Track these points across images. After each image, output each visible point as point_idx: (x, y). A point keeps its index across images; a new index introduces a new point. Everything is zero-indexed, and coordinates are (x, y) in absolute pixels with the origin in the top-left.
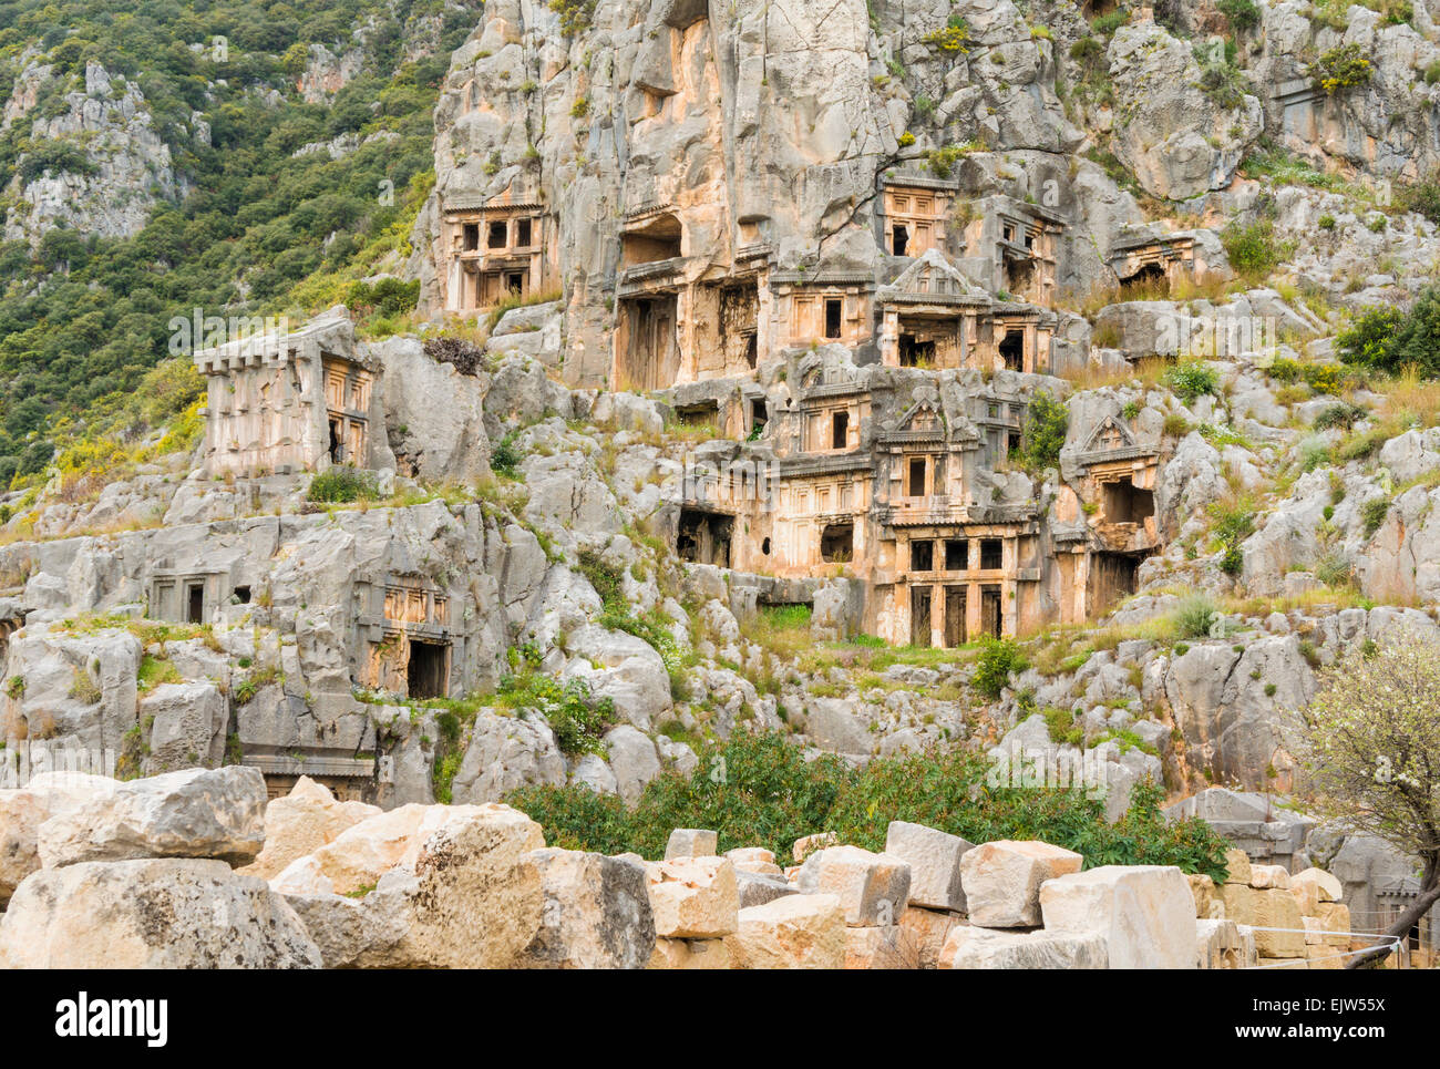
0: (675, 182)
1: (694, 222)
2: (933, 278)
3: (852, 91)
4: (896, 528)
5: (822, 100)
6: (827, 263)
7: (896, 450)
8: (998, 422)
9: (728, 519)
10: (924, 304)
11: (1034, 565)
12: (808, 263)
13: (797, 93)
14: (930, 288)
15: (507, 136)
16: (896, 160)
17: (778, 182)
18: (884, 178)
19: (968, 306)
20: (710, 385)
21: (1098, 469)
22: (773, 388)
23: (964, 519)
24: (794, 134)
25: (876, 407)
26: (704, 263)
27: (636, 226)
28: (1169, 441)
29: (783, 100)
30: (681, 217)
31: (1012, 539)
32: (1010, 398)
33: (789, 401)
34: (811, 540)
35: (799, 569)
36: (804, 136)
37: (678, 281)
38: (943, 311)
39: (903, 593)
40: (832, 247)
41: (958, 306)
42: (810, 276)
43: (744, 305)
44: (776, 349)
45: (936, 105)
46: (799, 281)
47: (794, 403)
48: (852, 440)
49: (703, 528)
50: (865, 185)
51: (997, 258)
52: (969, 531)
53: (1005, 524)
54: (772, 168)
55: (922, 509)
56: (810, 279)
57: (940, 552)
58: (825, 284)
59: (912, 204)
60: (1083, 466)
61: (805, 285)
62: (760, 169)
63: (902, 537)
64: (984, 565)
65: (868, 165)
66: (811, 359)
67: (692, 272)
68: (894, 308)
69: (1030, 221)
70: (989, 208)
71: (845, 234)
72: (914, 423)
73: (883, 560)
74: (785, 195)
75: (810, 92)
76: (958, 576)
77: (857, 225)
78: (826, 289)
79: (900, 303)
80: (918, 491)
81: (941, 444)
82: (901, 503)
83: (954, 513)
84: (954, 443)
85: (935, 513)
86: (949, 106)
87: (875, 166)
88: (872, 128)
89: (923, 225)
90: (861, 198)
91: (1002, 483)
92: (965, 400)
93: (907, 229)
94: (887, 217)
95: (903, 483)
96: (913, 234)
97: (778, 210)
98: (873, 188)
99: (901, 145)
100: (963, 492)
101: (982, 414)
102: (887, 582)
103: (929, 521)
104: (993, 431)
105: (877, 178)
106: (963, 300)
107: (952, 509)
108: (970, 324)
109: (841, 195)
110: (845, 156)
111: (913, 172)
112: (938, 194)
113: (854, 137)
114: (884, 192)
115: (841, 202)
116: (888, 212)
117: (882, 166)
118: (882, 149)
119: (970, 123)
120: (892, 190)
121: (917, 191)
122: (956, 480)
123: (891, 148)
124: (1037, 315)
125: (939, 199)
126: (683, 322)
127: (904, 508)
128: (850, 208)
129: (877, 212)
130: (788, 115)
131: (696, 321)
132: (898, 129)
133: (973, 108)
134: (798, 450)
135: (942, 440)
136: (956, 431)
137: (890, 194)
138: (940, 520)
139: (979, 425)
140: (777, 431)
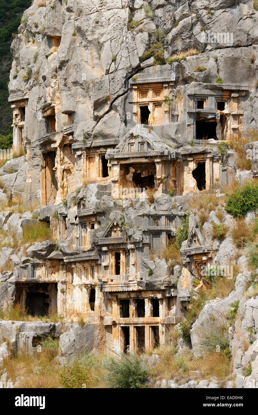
0: (52, 90)
2: (137, 143)
3: (117, 33)
4: (112, 293)
5: (101, 41)
6: (95, 137)
7: (104, 249)
8: (158, 228)
9: (55, 284)
10: (133, 158)
11: (175, 314)
12: (88, 136)
13: (90, 38)
14: (135, 148)
15: (36, 58)
16: (138, 69)
17: (80, 90)
18: (131, 81)
19: (156, 157)
20: (48, 209)
21: (195, 258)
23: (136, 288)
24: (90, 61)
25: (99, 223)
27: (46, 114)
28: (217, 243)
29: (84, 43)
30: (56, 109)
31: (162, 299)
32: (166, 213)
36: (96, 61)
37: (53, 146)
38: (144, 160)
39: (117, 330)
40: (100, 126)
41: (151, 157)
42: (89, 144)
45: (168, 32)
46: (83, 147)
50: (118, 87)
52: (144, 295)
53: (156, 291)
54: (75, 83)
55: (118, 283)
56: (88, 146)
57: (132, 308)
59: (150, 93)
61: (88, 149)
62: (70, 84)
63: (114, 298)
64: (152, 314)
65: (121, 75)
66: (81, 194)
69: (218, 93)
71: (106, 118)
72: (113, 233)
74: (85, 97)
75: (96, 36)
77: (113, 112)
78: (99, 149)
79: (119, 159)
80: (118, 272)
81: (126, 244)
82: (108, 279)
83: (131, 285)
84: (131, 243)
85: (123, 285)
86: (175, 31)
87: (125, 75)
88: (125, 53)
89: (157, 104)
90: (116, 96)
91: (153, 267)
92: (135, 218)
93: (149, 108)
94: (134, 103)
95: (110, 267)
96: (154, 110)
97: (80, 106)
98: (123, 89)
99: (142, 60)
100: (136, 272)
101: (146, 225)
102: (109, 324)
103: (120, 290)
104: (157, 234)
105: (126, 82)
106: (153, 154)
107: (131, 282)
108: (158, 167)
109: (101, 97)
110: (108, 72)
111: (149, 75)
112: (164, 86)
113: (114, 60)
114: (131, 89)
115: (101, 100)
116: (135, 100)
117: (130, 75)
118: (129, 65)
119: (190, 38)
120: (136, 87)
121: (153, 86)
122: (134, 265)
123: (136, 62)
124: (210, 153)
125: (166, 87)
126: (56, 168)
127: (110, 282)
128: (109, 102)
129: (128, 101)
130: (87, 51)
131: (63, 167)
132: (141, 50)
133: (191, 29)
134: (78, 246)
135: (125, 242)
136: (130, 237)
137: (135, 89)
138: (126, 289)
139: (144, 232)
140: (72, 235)
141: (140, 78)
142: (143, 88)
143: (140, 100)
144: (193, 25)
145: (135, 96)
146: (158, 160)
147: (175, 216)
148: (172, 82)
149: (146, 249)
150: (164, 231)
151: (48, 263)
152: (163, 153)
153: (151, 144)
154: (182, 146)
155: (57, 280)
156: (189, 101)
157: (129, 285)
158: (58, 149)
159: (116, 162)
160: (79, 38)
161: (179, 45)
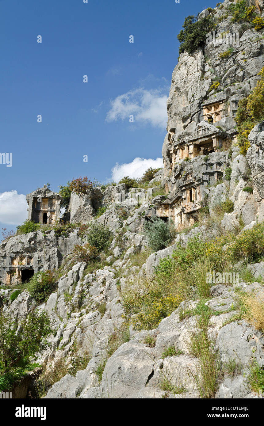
2: (202, 130)
3: (195, 83)
5: (187, 90)
6: (183, 136)
7: (183, 188)
8: (212, 171)
12: (180, 137)
13: (182, 91)
14: (201, 133)
16: (206, 98)
17: (177, 117)
18: (202, 105)
24: (183, 103)
29: (180, 94)
32: (217, 162)
38: (206, 139)
40: (185, 131)
42: (181, 141)
45: (222, 76)
46: (178, 144)
50: (195, 108)
51: (232, 116)
54: (175, 114)
55: (191, 206)
59: (213, 108)
61: (181, 144)
62: (172, 115)
65: (196, 102)
70: (230, 100)
71: (189, 125)
72: (187, 178)
74: (180, 120)
75: (185, 89)
77: (193, 122)
79: (192, 141)
80: (191, 200)
81: (194, 183)
82: (186, 205)
83: (197, 206)
84: (196, 182)
85: (193, 207)
86: (226, 75)
87: (198, 102)
88: (199, 91)
89: (217, 114)
90: (194, 113)
91: (208, 192)
92: (198, 167)
93: (213, 117)
94: (204, 115)
95: (187, 199)
96: (215, 118)
97: (178, 125)
98: (198, 109)
99: (207, 93)
100: (200, 198)
101: (204, 169)
103: (192, 210)
104: (212, 174)
105: (199, 106)
106: (210, 133)
107: (197, 204)
108: (214, 140)
109: (186, 115)
110: (190, 102)
111: (212, 99)
112: (220, 103)
113: (193, 96)
114: (202, 109)
115: (186, 116)
116: (204, 114)
117: (201, 101)
118: (201, 96)
119: (234, 77)
120: (205, 107)
121: (214, 105)
122: (198, 194)
123: (204, 94)
125: (221, 104)
126: (172, 164)
127: (187, 207)
128: (190, 117)
129: (201, 115)
130: (181, 98)
132: (207, 88)
133: (235, 72)
135: (193, 181)
136: (195, 178)
137: (204, 108)
138: (195, 209)
139: (204, 174)
141: (206, 102)
142: (208, 107)
143: (207, 114)
144: (236, 70)
145: (205, 112)
146: (214, 136)
147: (222, 163)
148: (224, 100)
149: (205, 183)
150: (216, 172)
151: (163, 206)
152: (216, 131)
153: (209, 128)
154: (229, 129)
155: (168, 215)
156: (232, 105)
157: (196, 206)
158: (173, 154)
159: (191, 143)
160: (177, 93)
161: (228, 81)
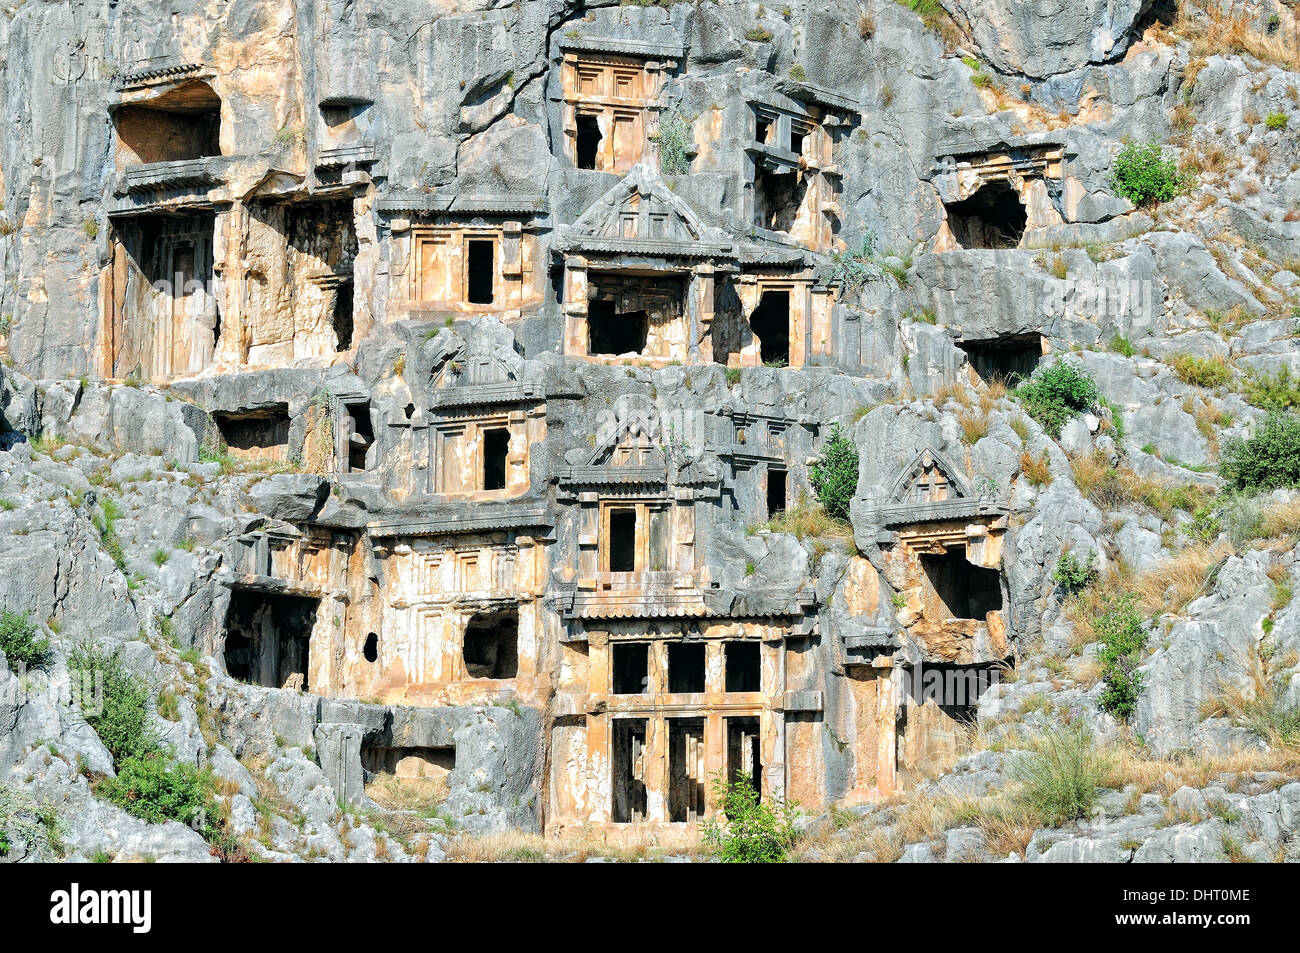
0: (210, 27)
1: (240, 94)
2: (644, 213)
4: (590, 624)
6: (470, 181)
7: (588, 496)
10: (631, 255)
11: (811, 685)
12: (439, 178)
14: (639, 229)
16: (579, 8)
18: (561, 39)
19: (701, 259)
20: (275, 379)
21: (912, 533)
22: (382, 387)
23: (697, 610)
25: (554, 423)
26: (260, 169)
27: (139, 96)
28: (1025, 490)
30: (219, 87)
31: (775, 644)
32: (769, 412)
33: (410, 410)
34: (447, 638)
35: (428, 689)
37: (214, 195)
38: (662, 267)
39: (602, 727)
40: (478, 152)
41: (685, 259)
42: (442, 204)
43: (326, 234)
44: (386, 321)
47: (417, 413)
48: (516, 477)
49: (263, 616)
50: (532, 51)
51: (745, 172)
53: (764, 620)
54: (375, 18)
55: (630, 594)
56: (442, 207)
57: (659, 661)
58: (465, 216)
60: (889, 527)
61: (434, 217)
63: (596, 637)
64: (731, 686)
66: (446, 340)
67: (238, 182)
68: (581, 260)
69: (799, 109)
70: (733, 91)
71: (498, 133)
73: (566, 676)
74: (397, 63)
76: (688, 704)
77: (515, 119)
78: (469, 222)
79: (591, 254)
81: (660, 487)
82: (594, 582)
83: (678, 600)
84: (681, 487)
85: (651, 600)
87: (546, 18)
89: (624, 114)
90: (526, 74)
91: (758, 553)
93: (599, 122)
94: (563, 100)
95: (598, 550)
96: (613, 131)
98: (543, 58)
100: (697, 566)
101: (724, 439)
102: (574, 712)
103: (641, 613)
104: (745, 465)
106: (692, 247)
107: (681, 593)
108: (697, 287)
109: (492, 69)
111: (608, 28)
112: (648, 66)
114: (560, 62)
115: (491, 81)
116: (565, 93)
117: (556, 18)
120: (573, 59)
121: (615, 61)
122: (689, 544)
124: (812, 267)
125: (651, 72)
126: (224, 266)
127: (602, 591)
128: (507, 89)
129: (550, 93)
131: (246, 264)
134: (424, 491)
135: (664, 480)
137: (569, 64)
138: (660, 612)
139: (723, 458)
140: (390, 459)
141: (586, 34)
142: (587, 65)
143: (578, 97)
145: (568, 82)
146: (704, 268)
147: (789, 422)
148: (672, 58)
149: (726, 501)
150: (759, 459)
151: (307, 539)
152: (729, 251)
153: (694, 223)
155: (324, 589)
156: (748, 120)
157: (675, 600)
158: (237, 206)
